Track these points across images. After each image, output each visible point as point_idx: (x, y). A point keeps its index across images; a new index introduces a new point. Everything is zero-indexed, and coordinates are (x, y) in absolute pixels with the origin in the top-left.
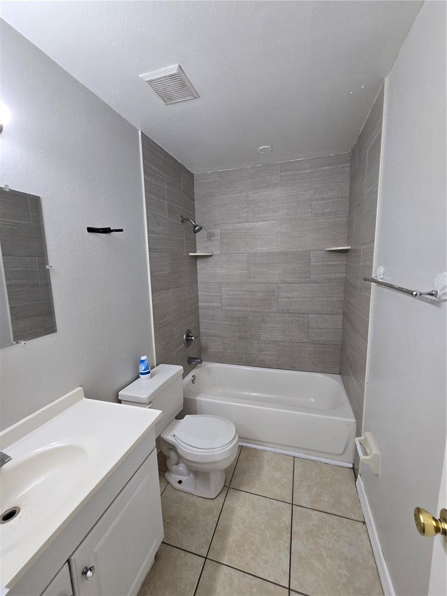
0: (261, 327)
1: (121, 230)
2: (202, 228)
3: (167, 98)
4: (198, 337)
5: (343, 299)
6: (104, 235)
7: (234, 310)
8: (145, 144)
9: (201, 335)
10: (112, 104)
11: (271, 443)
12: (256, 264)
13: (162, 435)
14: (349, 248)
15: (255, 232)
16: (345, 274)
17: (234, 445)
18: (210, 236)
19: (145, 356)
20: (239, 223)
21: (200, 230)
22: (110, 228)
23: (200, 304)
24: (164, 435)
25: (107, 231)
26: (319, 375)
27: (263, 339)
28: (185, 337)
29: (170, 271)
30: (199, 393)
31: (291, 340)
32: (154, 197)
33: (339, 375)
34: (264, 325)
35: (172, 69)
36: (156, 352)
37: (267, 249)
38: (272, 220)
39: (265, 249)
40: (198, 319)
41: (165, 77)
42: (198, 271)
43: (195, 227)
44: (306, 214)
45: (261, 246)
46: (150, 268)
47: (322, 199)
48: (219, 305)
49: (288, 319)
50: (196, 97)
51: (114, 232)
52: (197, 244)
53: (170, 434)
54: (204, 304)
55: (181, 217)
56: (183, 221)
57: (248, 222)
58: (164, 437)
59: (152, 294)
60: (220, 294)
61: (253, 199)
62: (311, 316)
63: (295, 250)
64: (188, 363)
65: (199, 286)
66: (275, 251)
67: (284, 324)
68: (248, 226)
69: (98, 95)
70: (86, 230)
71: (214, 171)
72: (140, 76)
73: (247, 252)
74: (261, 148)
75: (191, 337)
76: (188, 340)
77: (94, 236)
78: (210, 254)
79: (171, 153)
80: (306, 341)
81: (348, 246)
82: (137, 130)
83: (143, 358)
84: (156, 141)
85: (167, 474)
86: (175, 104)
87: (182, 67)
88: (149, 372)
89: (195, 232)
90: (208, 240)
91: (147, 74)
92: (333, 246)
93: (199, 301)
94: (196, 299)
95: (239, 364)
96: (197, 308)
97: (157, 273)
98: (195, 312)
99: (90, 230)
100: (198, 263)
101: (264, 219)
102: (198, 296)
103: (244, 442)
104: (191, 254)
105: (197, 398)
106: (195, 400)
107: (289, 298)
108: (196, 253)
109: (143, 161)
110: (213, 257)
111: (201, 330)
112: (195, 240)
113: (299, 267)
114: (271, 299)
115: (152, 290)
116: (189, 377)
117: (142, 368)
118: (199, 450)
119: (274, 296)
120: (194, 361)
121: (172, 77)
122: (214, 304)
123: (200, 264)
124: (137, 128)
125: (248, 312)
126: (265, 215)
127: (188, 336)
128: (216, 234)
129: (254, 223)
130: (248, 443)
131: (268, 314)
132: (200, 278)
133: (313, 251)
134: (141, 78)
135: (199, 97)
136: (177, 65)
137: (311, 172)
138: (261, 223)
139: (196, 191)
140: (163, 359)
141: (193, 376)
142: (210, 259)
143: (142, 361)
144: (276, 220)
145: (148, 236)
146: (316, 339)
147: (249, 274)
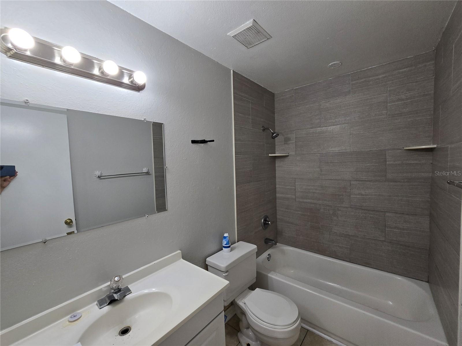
0: (332, 220)
1: (213, 141)
2: (278, 135)
3: (248, 44)
4: (275, 222)
5: (429, 199)
6: (202, 145)
7: (307, 203)
8: (236, 79)
9: (278, 220)
10: (212, 57)
11: (337, 336)
12: (328, 163)
13: (236, 300)
14: (435, 146)
15: (327, 135)
16: (431, 174)
17: (296, 328)
18: (287, 140)
19: (227, 234)
20: (312, 128)
21: (277, 136)
22: (205, 140)
23: (277, 195)
24: (238, 300)
25: (204, 142)
26: (399, 278)
27: (335, 231)
28: (262, 221)
29: (252, 169)
30: (271, 271)
31: (364, 236)
32: (241, 115)
33: (427, 284)
34: (335, 218)
35: (249, 23)
36: (237, 230)
37: (339, 149)
38: (344, 124)
39: (337, 149)
40: (275, 207)
41: (244, 30)
42: (276, 168)
43: (273, 134)
44: (381, 115)
45: (332, 147)
46: (236, 167)
47: (399, 100)
48: (294, 197)
49: (361, 215)
50: (269, 37)
51: (208, 142)
52: (276, 146)
53: (242, 301)
54: (281, 195)
55: (263, 127)
56: (264, 130)
57: (320, 127)
58: (238, 302)
59: (236, 186)
60: (294, 188)
61: (325, 107)
62: (387, 214)
63: (368, 150)
64: (265, 243)
65: (277, 180)
66: (348, 151)
67: (357, 219)
68: (320, 131)
69: (203, 54)
70: (191, 141)
71: (291, 89)
72: (228, 34)
73: (319, 152)
74: (331, 64)
75: (268, 221)
76: (265, 224)
77: (196, 145)
78: (287, 155)
79: (256, 82)
80: (383, 239)
81: (434, 144)
82: (230, 70)
83: (226, 235)
84: (244, 75)
85: (239, 334)
86: (255, 47)
87: (255, 20)
88: (229, 247)
89: (274, 138)
90: (285, 144)
91: (232, 32)
92: (413, 146)
93: (277, 193)
94: (274, 191)
95: (310, 250)
96: (275, 198)
97: (241, 170)
98: (273, 201)
99: (193, 142)
100: (276, 162)
101: (336, 124)
102: (276, 188)
103: (310, 327)
104: (270, 155)
105: (269, 275)
106: (267, 276)
107: (362, 195)
108: (275, 154)
109: (233, 90)
110: (289, 157)
111: (278, 217)
112: (275, 144)
113: (373, 166)
114: (342, 195)
115: (236, 183)
116: (265, 255)
117: (224, 242)
118: (265, 323)
119: (346, 192)
120: (270, 242)
121: (249, 29)
122: (289, 196)
123: (278, 163)
124: (230, 69)
125: (320, 205)
126: (336, 120)
127: (265, 220)
128: (291, 138)
129: (325, 128)
130: (314, 328)
131: (340, 209)
132: (278, 174)
133: (388, 150)
134: (229, 36)
135: (272, 37)
136: (252, 20)
137: (386, 76)
138: (332, 127)
139: (276, 105)
140: (243, 237)
141: (269, 255)
142: (286, 159)
143: (225, 237)
144: (347, 123)
145: (235, 143)
146: (395, 239)
147: (321, 171)
